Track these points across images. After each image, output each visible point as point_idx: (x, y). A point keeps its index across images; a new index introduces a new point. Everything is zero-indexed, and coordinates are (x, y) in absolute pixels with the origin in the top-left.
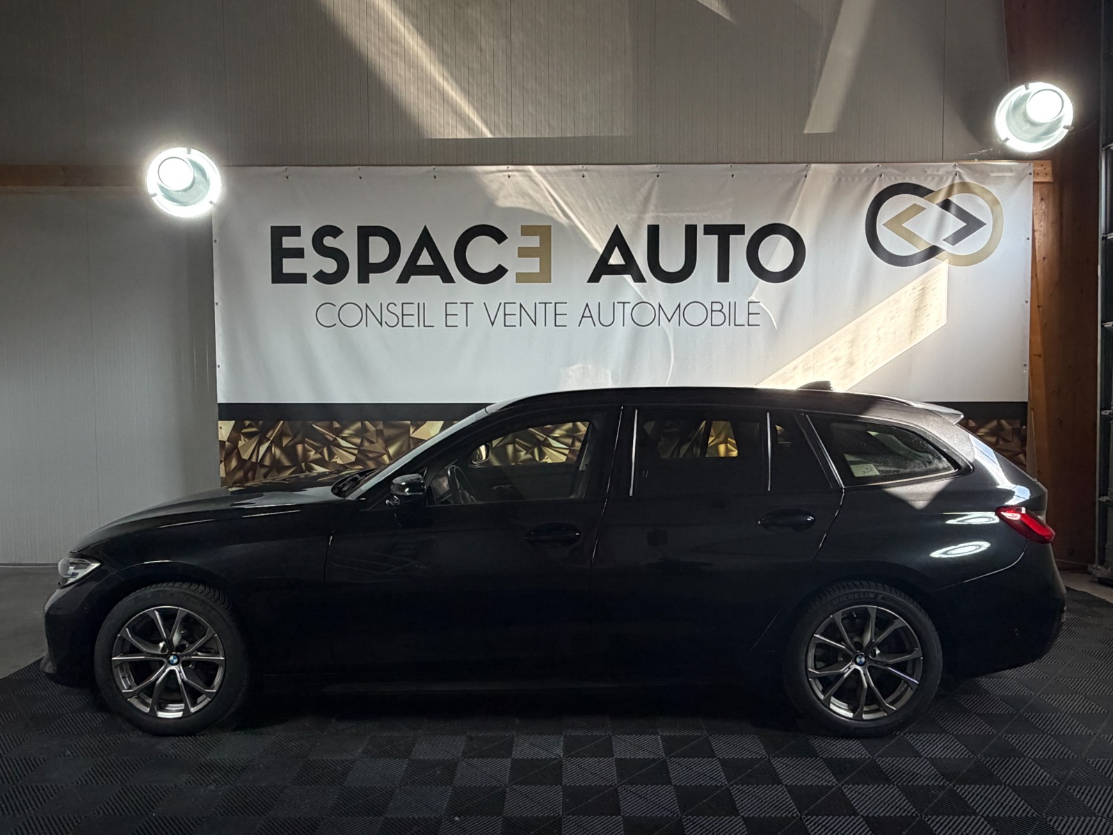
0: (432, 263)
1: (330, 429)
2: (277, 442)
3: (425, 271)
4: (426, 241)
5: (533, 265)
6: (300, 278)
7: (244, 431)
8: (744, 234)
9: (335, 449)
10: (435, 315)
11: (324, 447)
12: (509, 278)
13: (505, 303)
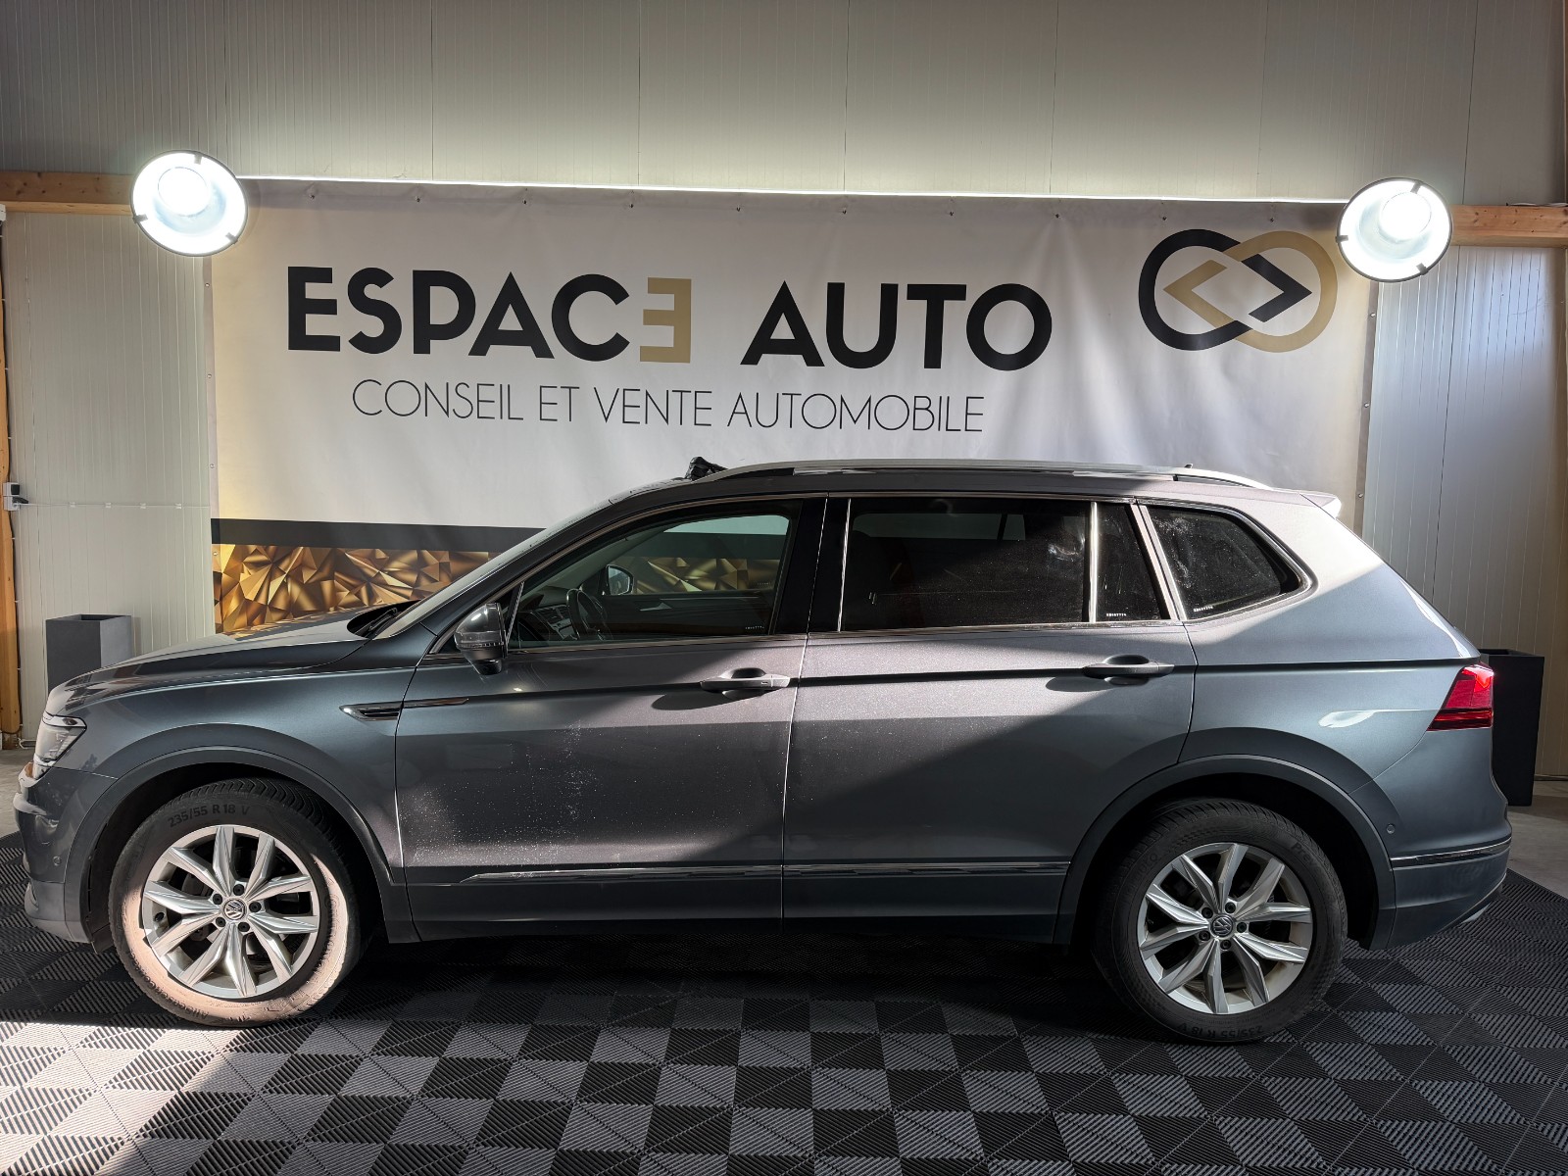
0: (519, 328)
1: (372, 559)
2: (295, 576)
3: (510, 339)
4: (511, 295)
5: (664, 336)
6: (330, 343)
7: (248, 559)
8: (964, 299)
9: (378, 589)
10: (524, 402)
11: (361, 585)
12: (629, 354)
13: (624, 390)
